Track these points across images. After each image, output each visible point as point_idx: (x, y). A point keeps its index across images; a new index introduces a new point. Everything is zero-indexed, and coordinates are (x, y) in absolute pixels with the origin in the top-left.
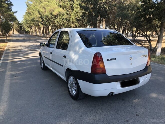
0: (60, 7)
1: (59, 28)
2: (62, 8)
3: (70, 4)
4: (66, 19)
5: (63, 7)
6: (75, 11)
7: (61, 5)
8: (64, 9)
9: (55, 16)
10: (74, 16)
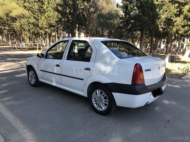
0: (24, 8)
1: (19, 33)
2: (27, 10)
3: (39, 6)
4: (33, 24)
5: (28, 8)
6: (47, 15)
7: (26, 6)
8: (29, 10)
9: (13, 18)
10: (45, 21)
